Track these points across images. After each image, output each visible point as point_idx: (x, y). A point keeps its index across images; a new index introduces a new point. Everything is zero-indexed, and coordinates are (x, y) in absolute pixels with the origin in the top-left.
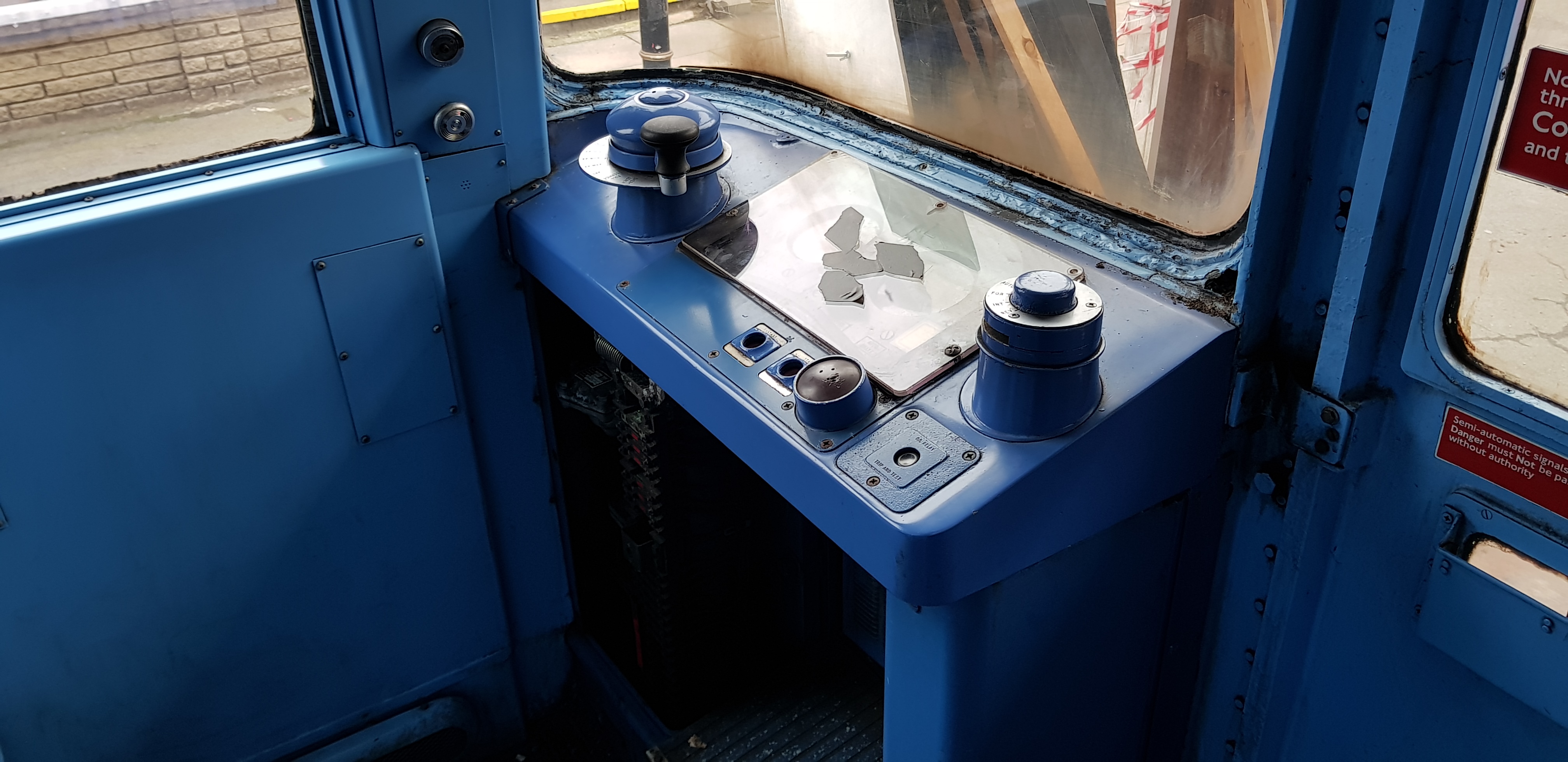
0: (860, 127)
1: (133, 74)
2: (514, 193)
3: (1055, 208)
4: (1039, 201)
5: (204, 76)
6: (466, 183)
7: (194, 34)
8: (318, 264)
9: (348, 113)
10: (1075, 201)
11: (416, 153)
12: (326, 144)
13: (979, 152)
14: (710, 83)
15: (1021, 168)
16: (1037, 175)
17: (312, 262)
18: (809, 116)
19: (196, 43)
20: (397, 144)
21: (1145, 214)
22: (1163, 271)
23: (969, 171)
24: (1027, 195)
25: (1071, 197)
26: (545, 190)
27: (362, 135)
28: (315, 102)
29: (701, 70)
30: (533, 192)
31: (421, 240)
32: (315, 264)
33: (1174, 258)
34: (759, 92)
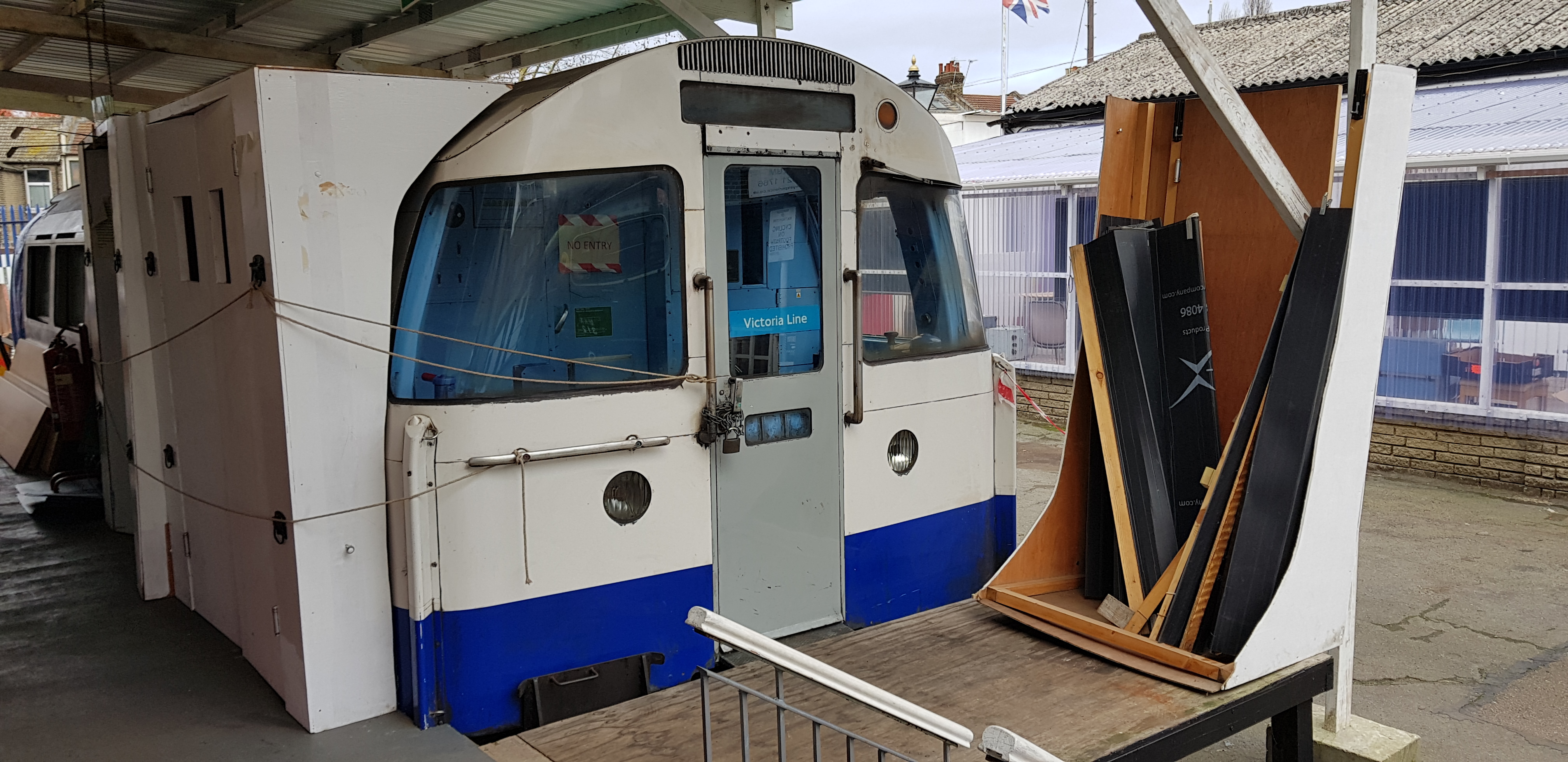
1: (1491, 463)
5: (1537, 479)
7: (1539, 448)
19: (1538, 455)
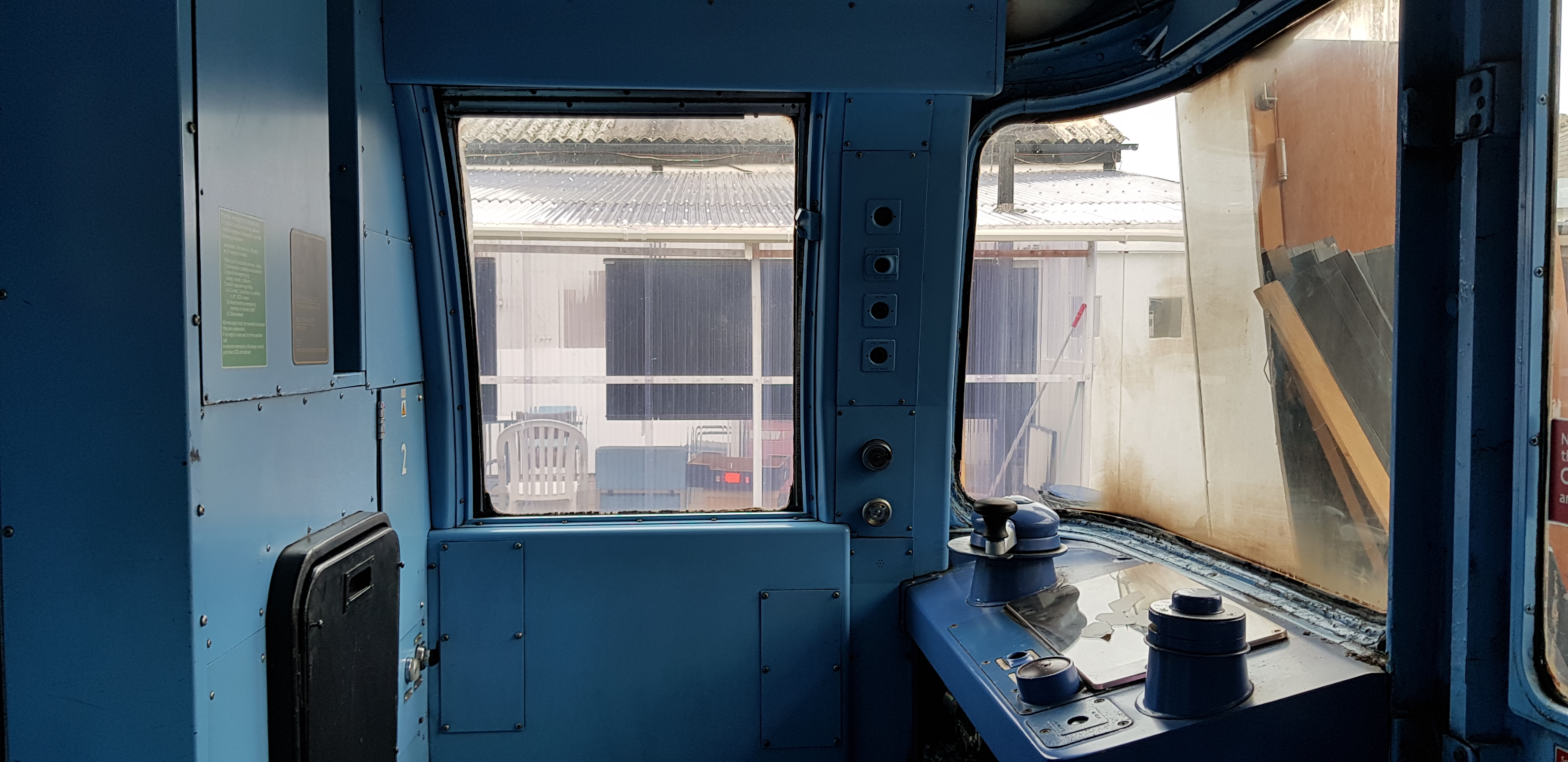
0: (1180, 550)
2: (915, 578)
3: (1296, 600)
4: (1286, 595)
6: (882, 565)
8: (764, 593)
9: (810, 497)
10: (1310, 593)
11: (847, 530)
12: (791, 516)
13: (1252, 561)
14: (1085, 522)
15: (1278, 570)
16: (1287, 576)
17: (760, 592)
18: (1149, 544)
20: (836, 522)
21: (1354, 599)
22: (1355, 640)
23: (1244, 577)
24: (1278, 591)
25: (1307, 591)
26: (937, 578)
27: (816, 513)
28: (792, 488)
29: (1080, 512)
30: (930, 578)
31: (838, 593)
32: (762, 593)
33: (1367, 631)
34: (1119, 529)
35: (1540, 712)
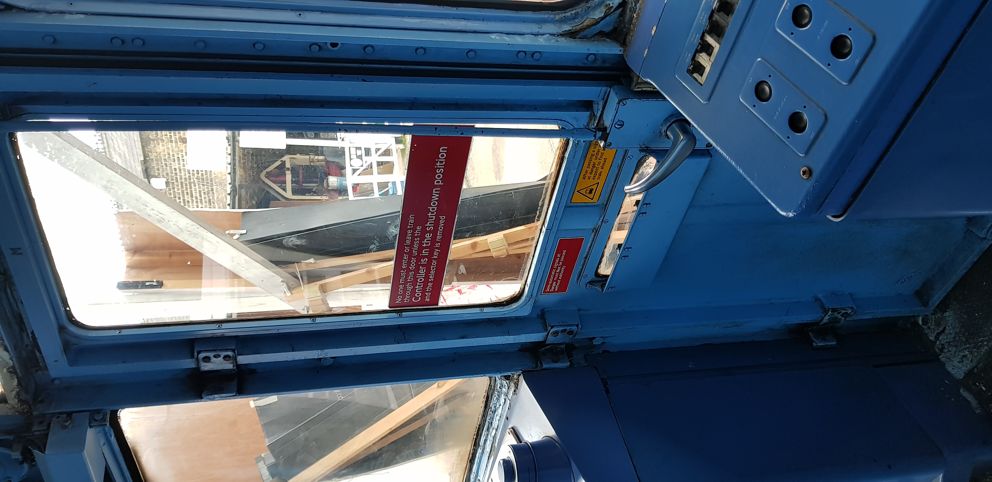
3: (488, 429)
4: (486, 436)
10: (484, 422)
13: (469, 459)
15: (473, 443)
16: (475, 437)
21: (484, 398)
22: (506, 393)
23: (478, 462)
24: (484, 441)
25: (482, 424)
33: (500, 388)
35: (529, 301)
